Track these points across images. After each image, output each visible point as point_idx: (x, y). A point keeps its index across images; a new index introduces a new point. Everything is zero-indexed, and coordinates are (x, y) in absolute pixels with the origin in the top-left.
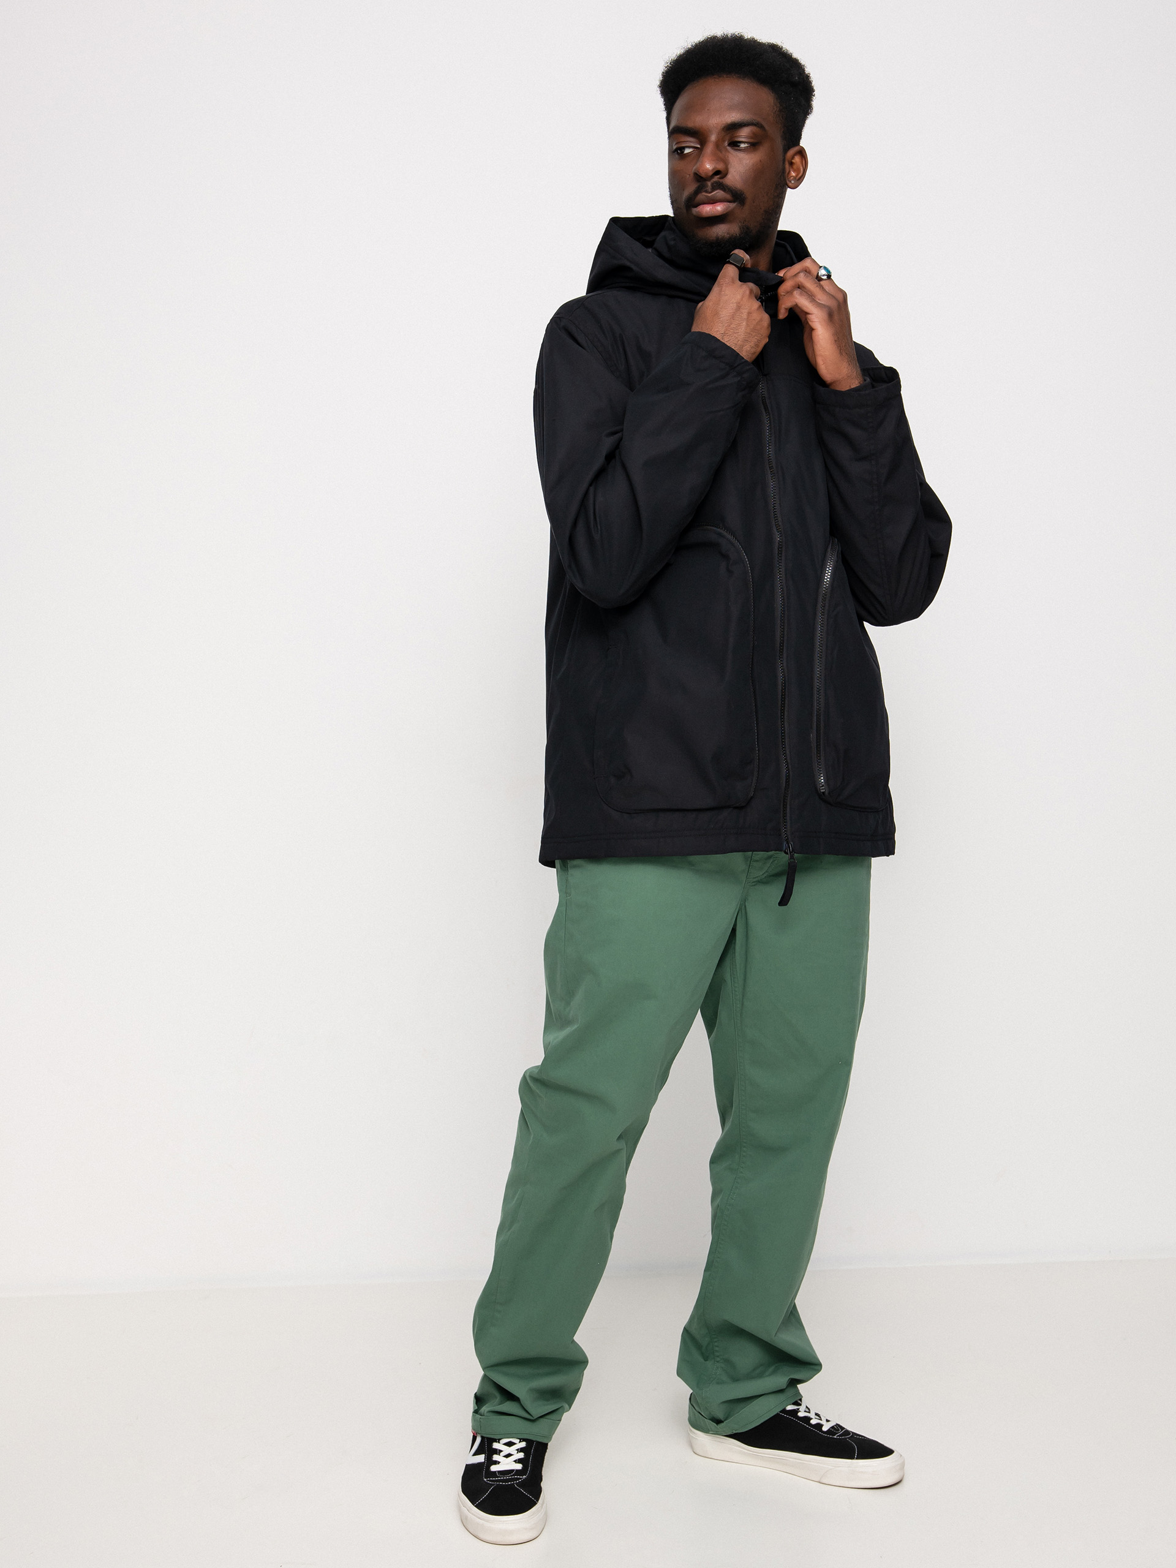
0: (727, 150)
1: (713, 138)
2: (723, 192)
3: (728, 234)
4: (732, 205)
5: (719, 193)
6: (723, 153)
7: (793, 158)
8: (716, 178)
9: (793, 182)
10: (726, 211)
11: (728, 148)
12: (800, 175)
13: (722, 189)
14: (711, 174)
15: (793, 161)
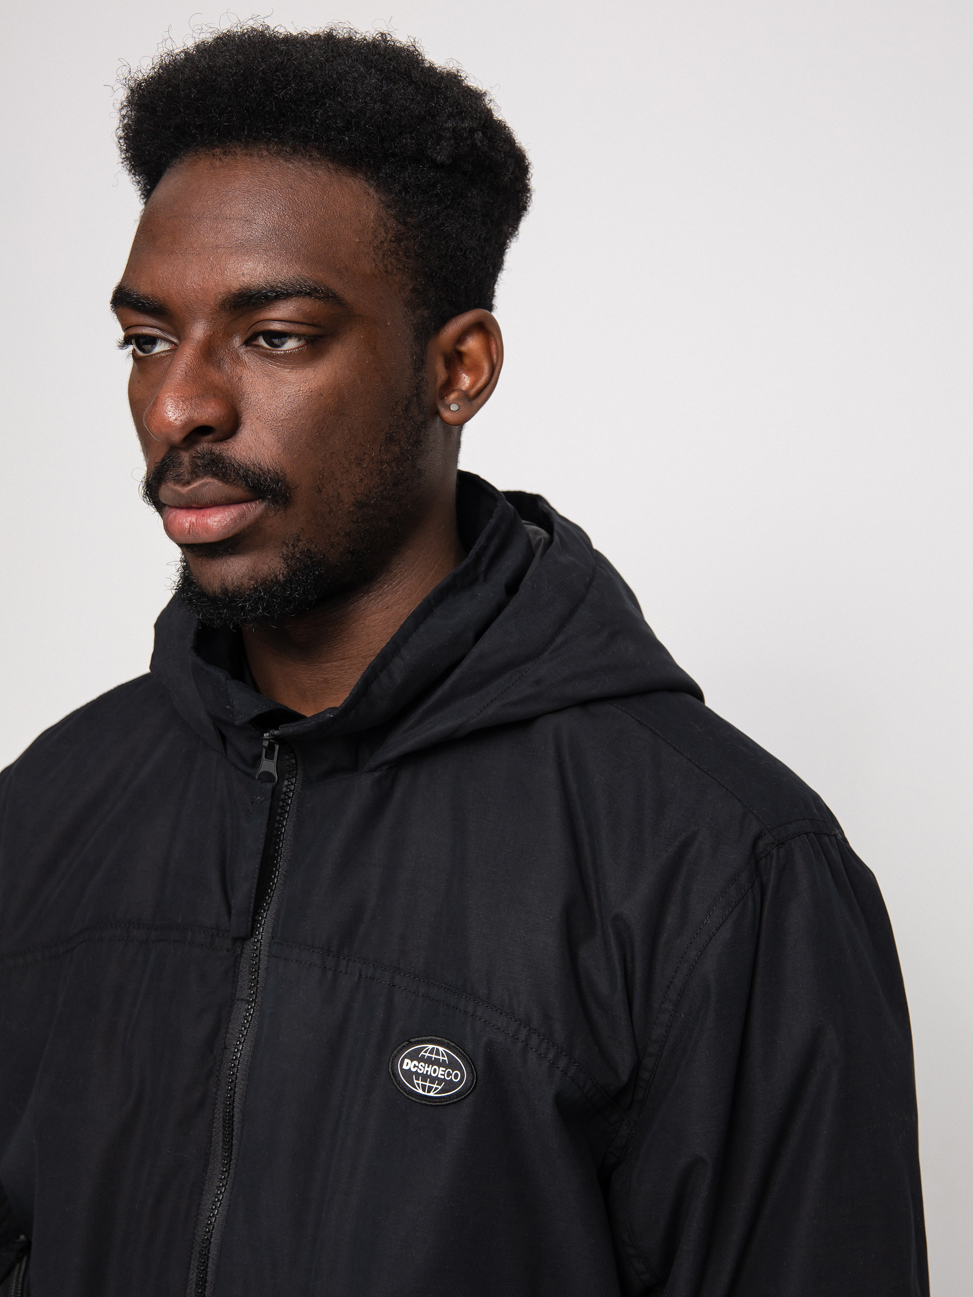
0: (237, 360)
1: (199, 331)
2: (220, 484)
3: (251, 578)
4: (255, 509)
5: (209, 486)
6: (226, 367)
7: (461, 338)
8: (204, 446)
9: (454, 407)
10: (235, 531)
11: (242, 350)
12: (479, 385)
13: (215, 475)
14: (177, 437)
15: (463, 348)
